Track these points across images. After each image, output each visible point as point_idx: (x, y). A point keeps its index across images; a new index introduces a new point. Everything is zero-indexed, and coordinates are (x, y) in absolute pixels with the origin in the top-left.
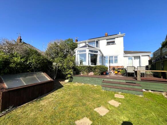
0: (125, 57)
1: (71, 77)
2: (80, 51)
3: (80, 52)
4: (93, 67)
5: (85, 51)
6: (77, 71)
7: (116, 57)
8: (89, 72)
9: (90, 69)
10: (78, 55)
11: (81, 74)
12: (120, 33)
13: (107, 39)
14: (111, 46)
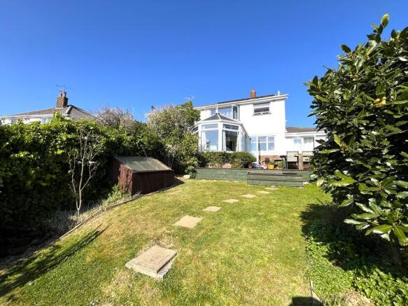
0: (287, 138)
1: (194, 171)
2: (207, 126)
3: (206, 128)
4: (230, 155)
5: (216, 126)
6: (203, 161)
7: (272, 138)
8: (224, 162)
9: (224, 158)
10: (204, 134)
11: (210, 167)
12: (279, 92)
13: (255, 104)
14: (262, 118)
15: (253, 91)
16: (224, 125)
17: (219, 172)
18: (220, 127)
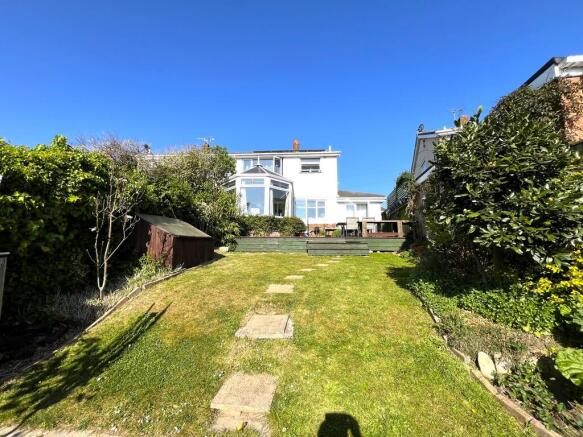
0: (340, 203)
1: (233, 242)
2: (248, 181)
3: (247, 183)
4: (279, 220)
5: (261, 181)
6: (245, 228)
7: (322, 203)
8: (272, 230)
9: (273, 224)
10: (244, 192)
11: (252, 236)
12: (330, 148)
13: (302, 159)
14: (310, 176)
15: (296, 142)
16: (272, 181)
17: (268, 242)
18: (267, 184)
